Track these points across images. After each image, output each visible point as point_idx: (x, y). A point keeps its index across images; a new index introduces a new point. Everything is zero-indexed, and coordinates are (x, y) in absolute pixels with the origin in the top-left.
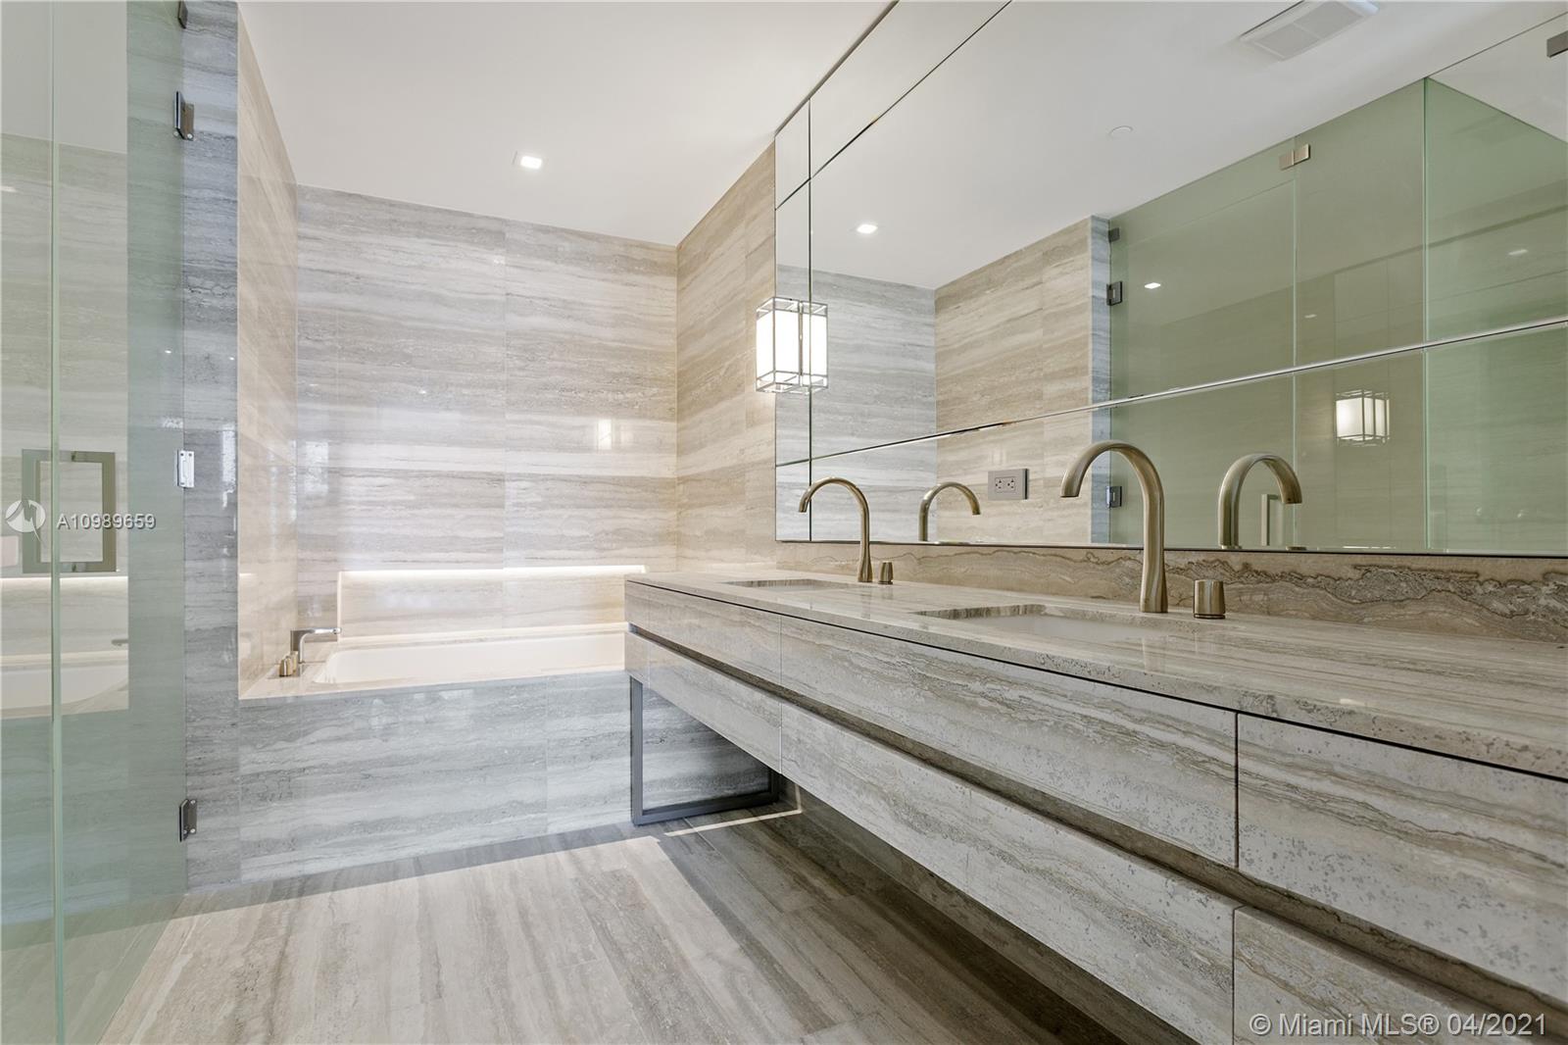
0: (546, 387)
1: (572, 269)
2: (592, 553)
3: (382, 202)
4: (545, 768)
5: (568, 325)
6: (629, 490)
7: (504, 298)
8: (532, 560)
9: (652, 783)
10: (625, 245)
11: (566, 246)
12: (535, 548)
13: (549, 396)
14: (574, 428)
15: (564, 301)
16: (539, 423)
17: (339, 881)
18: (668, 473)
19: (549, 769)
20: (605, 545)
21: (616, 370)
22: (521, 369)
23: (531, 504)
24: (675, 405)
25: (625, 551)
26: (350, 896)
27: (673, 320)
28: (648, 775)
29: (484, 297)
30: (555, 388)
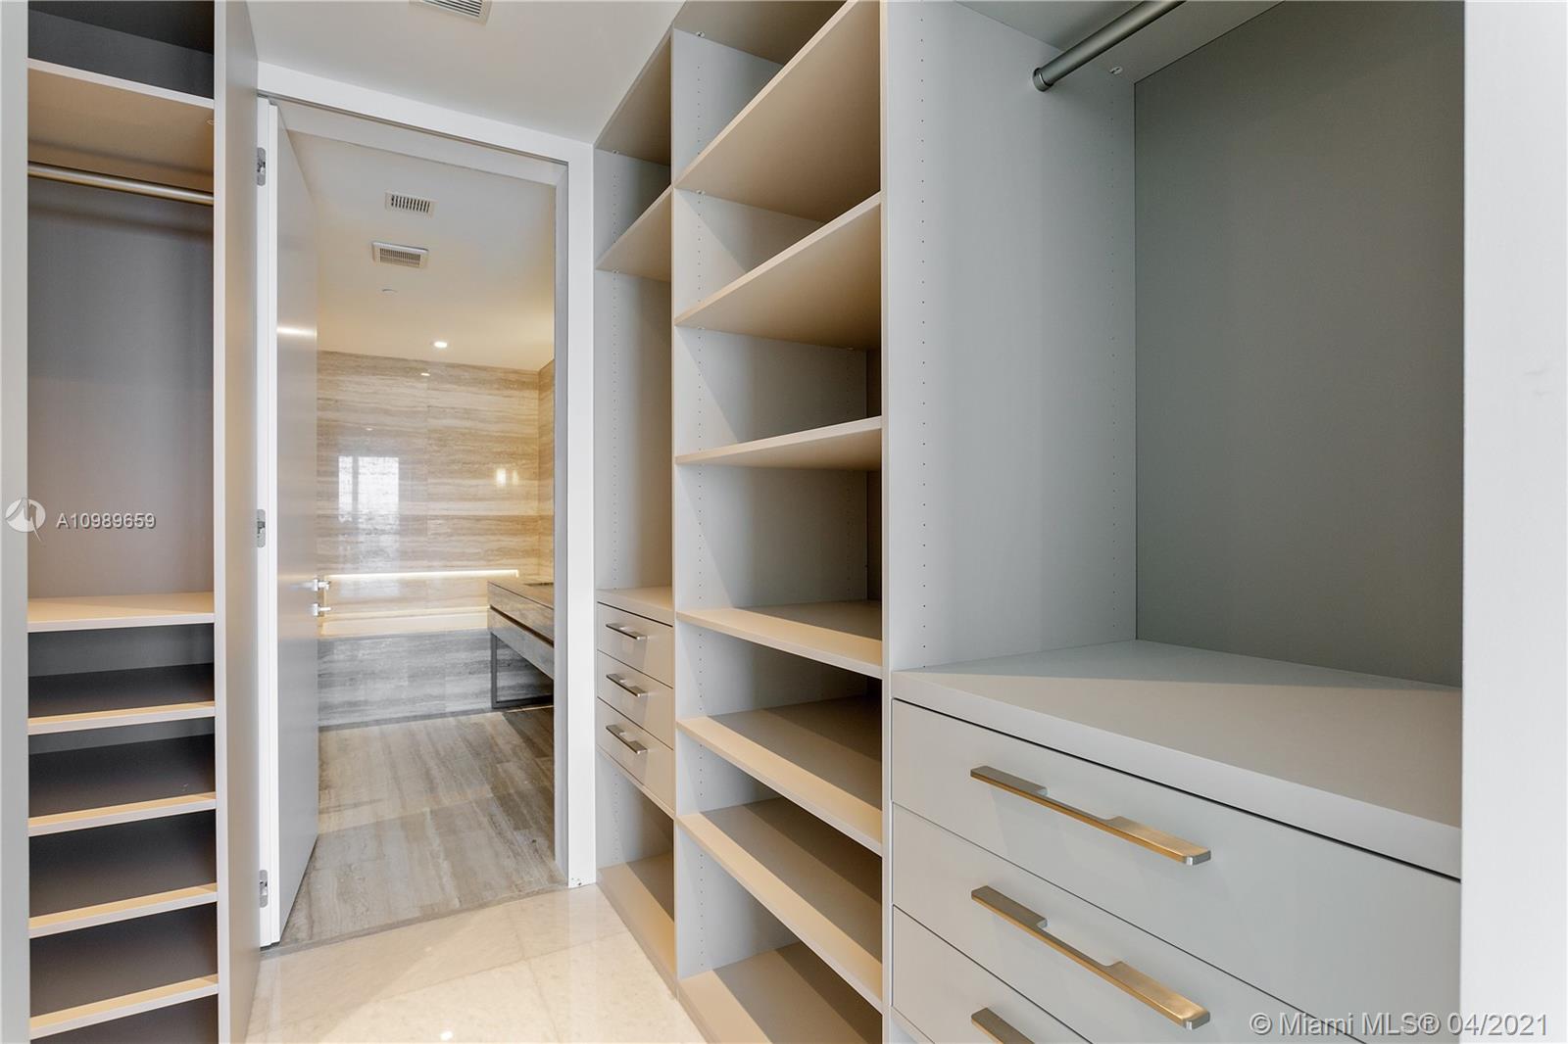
0: (453, 462)
1: (470, 389)
2: (483, 563)
3: (351, 355)
4: (444, 677)
5: (468, 424)
6: (507, 524)
7: (426, 409)
8: (445, 568)
9: (503, 688)
10: (505, 373)
11: (467, 375)
12: (449, 560)
13: (455, 467)
14: (471, 486)
15: (465, 409)
16: (449, 484)
17: (339, 727)
18: (532, 513)
19: (447, 679)
20: (491, 558)
21: (499, 450)
22: (439, 451)
23: (445, 534)
24: (537, 470)
25: (504, 561)
26: (346, 732)
27: (536, 417)
28: (501, 683)
29: (415, 409)
30: (459, 462)
